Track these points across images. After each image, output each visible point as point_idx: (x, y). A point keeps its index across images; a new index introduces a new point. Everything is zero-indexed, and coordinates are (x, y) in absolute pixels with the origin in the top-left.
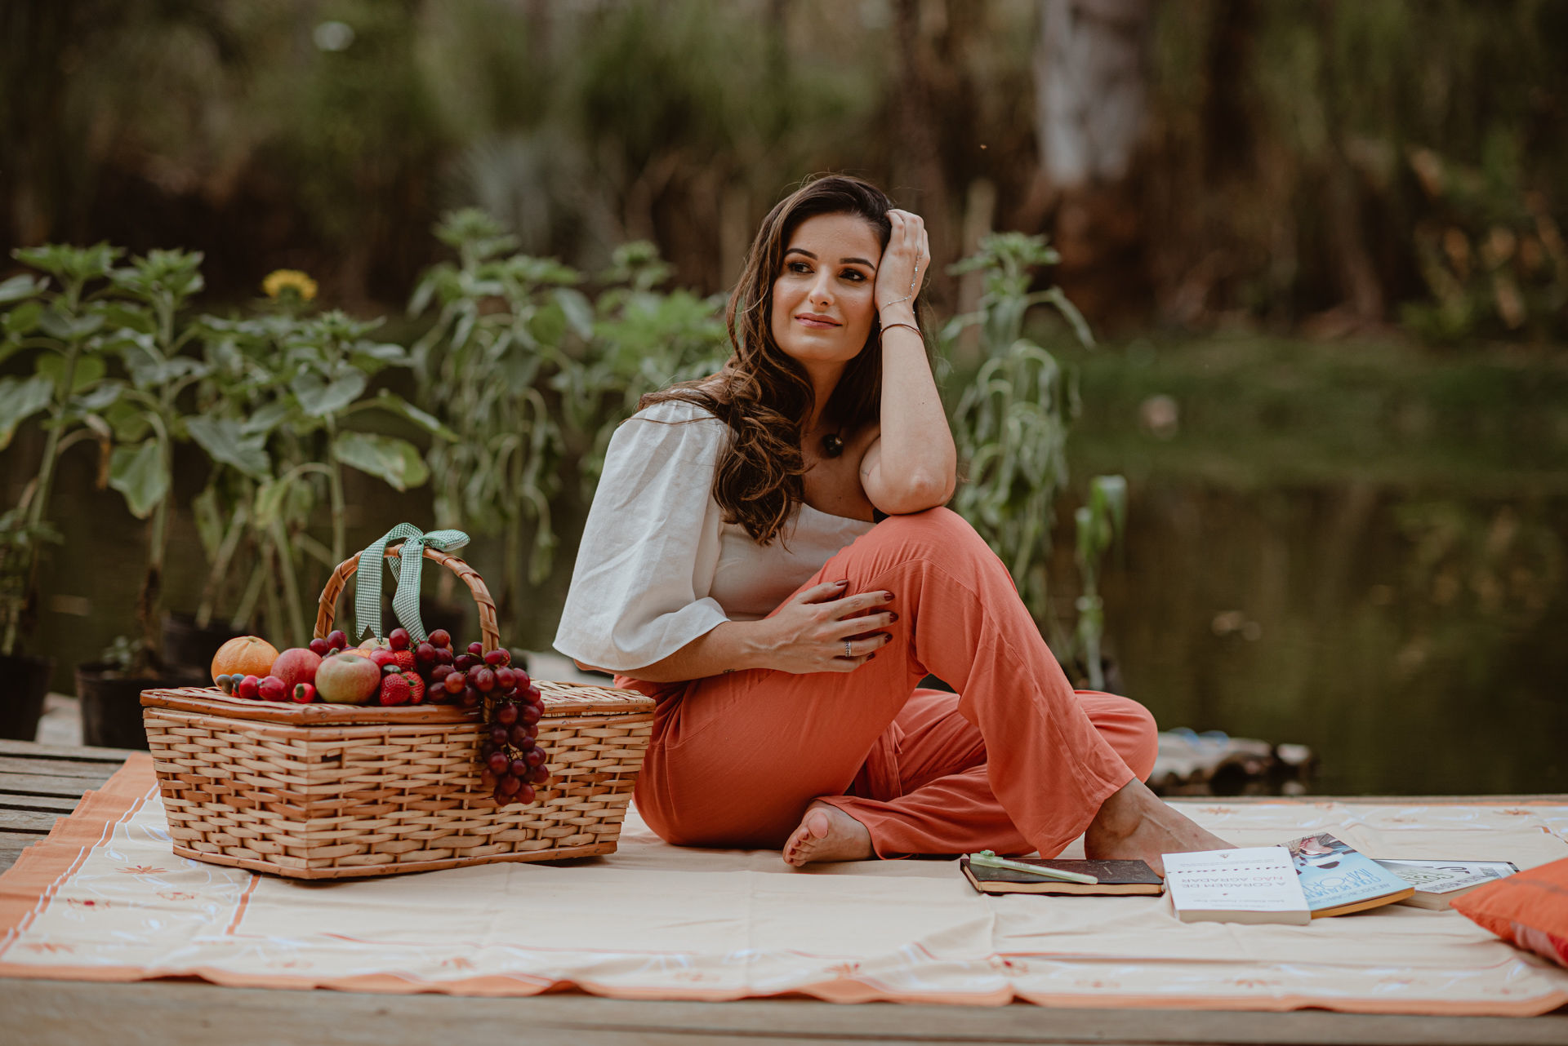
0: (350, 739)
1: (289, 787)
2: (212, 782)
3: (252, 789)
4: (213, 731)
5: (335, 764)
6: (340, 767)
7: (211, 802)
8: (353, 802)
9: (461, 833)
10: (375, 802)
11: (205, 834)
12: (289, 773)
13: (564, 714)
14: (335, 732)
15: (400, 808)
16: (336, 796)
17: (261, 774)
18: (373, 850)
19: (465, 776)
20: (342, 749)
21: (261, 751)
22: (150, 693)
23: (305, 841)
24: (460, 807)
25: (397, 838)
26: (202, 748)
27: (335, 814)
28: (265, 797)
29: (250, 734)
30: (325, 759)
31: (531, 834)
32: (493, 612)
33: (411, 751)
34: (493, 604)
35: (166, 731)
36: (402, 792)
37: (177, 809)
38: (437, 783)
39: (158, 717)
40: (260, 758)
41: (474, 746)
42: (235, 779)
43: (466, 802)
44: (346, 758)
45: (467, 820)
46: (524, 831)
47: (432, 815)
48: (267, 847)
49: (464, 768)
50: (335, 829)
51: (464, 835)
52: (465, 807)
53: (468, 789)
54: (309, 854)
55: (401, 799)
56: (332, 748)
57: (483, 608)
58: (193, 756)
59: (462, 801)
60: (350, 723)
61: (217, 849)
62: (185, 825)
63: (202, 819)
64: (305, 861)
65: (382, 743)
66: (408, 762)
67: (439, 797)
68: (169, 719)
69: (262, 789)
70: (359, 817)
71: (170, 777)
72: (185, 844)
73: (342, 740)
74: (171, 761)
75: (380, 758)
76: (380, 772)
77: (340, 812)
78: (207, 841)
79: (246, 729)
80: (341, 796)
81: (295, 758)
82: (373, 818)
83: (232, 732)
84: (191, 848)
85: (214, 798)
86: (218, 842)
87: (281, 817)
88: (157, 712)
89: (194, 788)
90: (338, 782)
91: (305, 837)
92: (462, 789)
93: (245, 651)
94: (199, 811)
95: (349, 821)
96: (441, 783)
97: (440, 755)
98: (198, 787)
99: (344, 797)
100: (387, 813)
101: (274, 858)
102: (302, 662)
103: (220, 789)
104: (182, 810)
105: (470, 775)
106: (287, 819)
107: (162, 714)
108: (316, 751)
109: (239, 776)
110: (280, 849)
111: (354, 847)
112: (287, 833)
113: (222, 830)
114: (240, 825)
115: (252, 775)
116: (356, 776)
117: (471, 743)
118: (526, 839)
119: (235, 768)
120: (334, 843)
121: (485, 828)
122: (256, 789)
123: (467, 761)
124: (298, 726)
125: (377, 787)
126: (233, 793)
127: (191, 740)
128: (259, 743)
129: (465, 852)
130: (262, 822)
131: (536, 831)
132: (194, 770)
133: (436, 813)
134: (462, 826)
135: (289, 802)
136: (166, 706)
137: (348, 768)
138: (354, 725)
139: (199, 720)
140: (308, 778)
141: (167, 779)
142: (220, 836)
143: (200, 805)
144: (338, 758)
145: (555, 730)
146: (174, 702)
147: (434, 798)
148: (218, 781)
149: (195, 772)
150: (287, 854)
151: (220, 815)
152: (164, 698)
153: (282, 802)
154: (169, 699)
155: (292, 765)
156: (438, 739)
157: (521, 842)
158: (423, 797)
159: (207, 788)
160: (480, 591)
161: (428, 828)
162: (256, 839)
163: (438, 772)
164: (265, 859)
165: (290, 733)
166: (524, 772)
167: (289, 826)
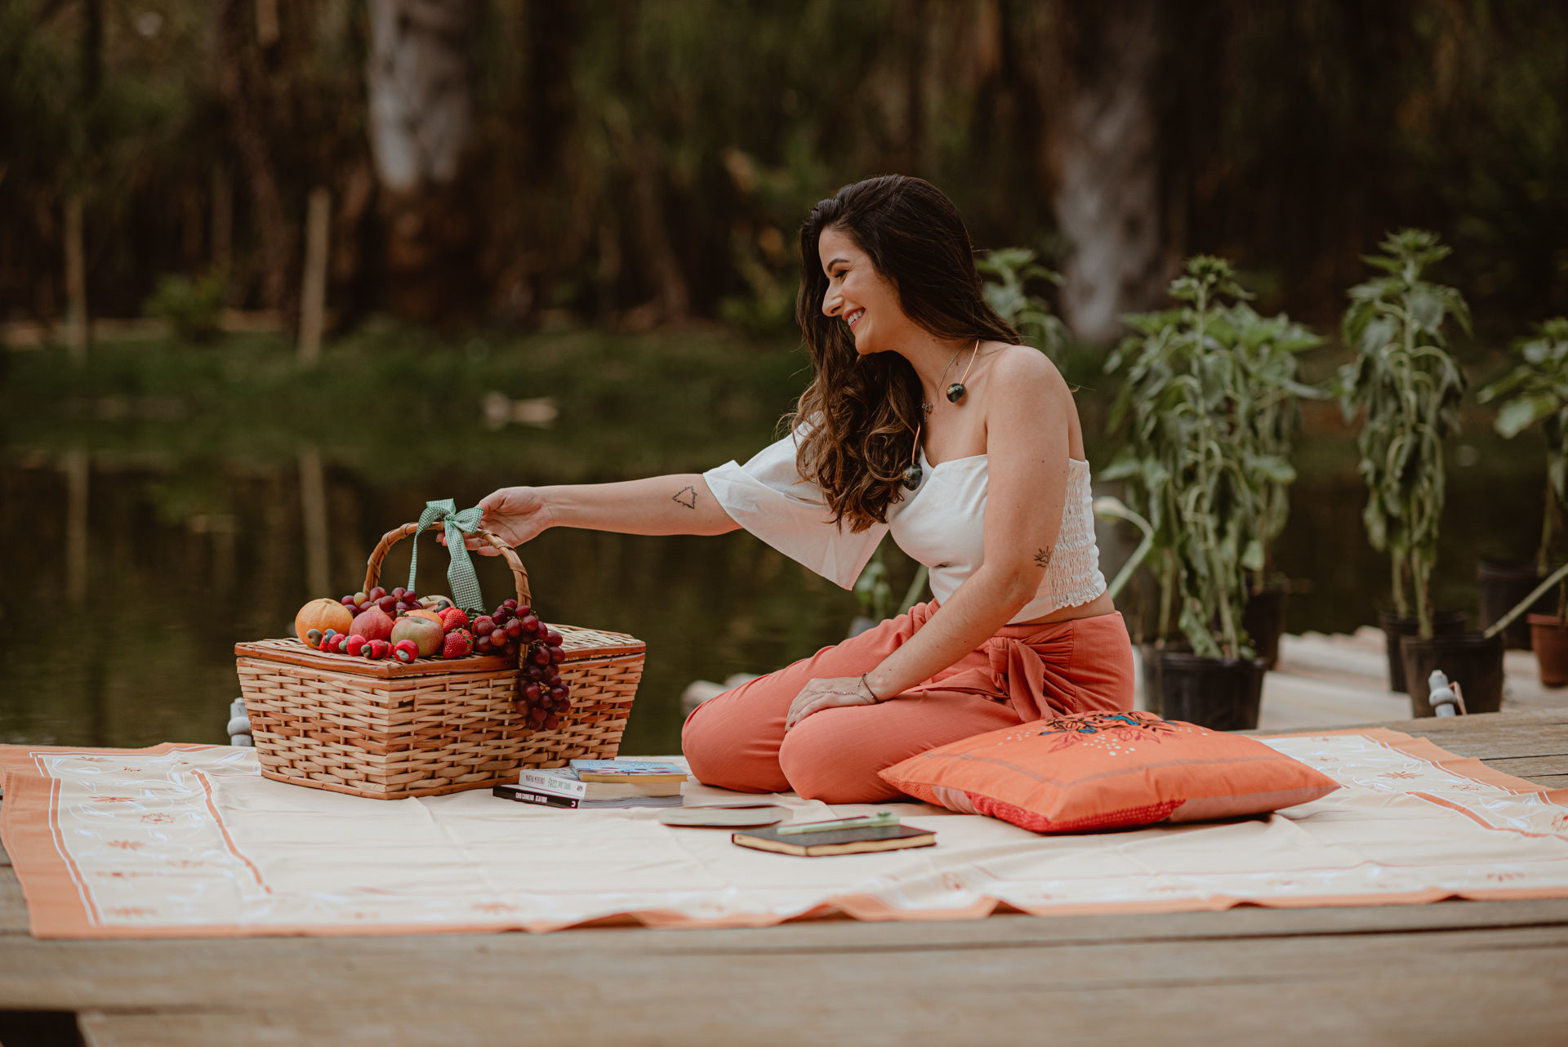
0: (421, 688)
1: (371, 727)
2: (301, 720)
3: (338, 727)
4: (302, 680)
5: (409, 708)
6: (412, 711)
7: (299, 736)
8: (422, 738)
9: (500, 758)
10: (438, 737)
11: (292, 761)
12: (372, 716)
13: (578, 658)
14: (410, 682)
15: (455, 741)
16: (408, 734)
17: (345, 716)
18: (437, 776)
19: (504, 712)
20: (414, 696)
21: (347, 697)
22: (244, 646)
23: (384, 771)
24: (499, 737)
25: (452, 765)
26: (292, 692)
27: (407, 748)
28: (348, 734)
29: (336, 683)
30: (402, 705)
31: (551, 756)
32: (526, 579)
33: (464, 695)
34: (525, 572)
35: (258, 678)
36: (457, 728)
37: (267, 740)
38: (483, 720)
39: (251, 666)
40: (345, 703)
41: (512, 689)
42: (322, 718)
43: (505, 733)
44: (416, 703)
45: (505, 748)
46: (546, 754)
47: (479, 745)
48: (349, 774)
49: (504, 706)
50: (407, 760)
51: (503, 760)
52: (504, 737)
53: (507, 723)
54: (387, 781)
55: (455, 734)
56: (406, 696)
57: (517, 575)
58: (283, 699)
59: (501, 733)
60: (421, 675)
61: (304, 774)
62: (274, 753)
63: (290, 749)
64: (384, 786)
65: (444, 690)
66: (462, 704)
67: (484, 731)
68: (261, 668)
69: (346, 728)
70: (424, 749)
71: (262, 715)
72: (274, 769)
73: (415, 689)
74: (262, 701)
75: (442, 702)
76: (442, 713)
77: (411, 747)
78: (293, 767)
79: (331, 680)
80: (413, 734)
81: (377, 704)
82: (437, 750)
83: (320, 681)
84: (278, 772)
85: (302, 733)
86: (305, 768)
87: (364, 751)
88: (249, 661)
89: (283, 724)
90: (410, 723)
91: (385, 767)
92: (502, 723)
93: (325, 612)
94: (287, 743)
95: (417, 754)
96: (487, 719)
97: (486, 697)
98: (287, 724)
99: (415, 734)
100: (446, 745)
101: (356, 783)
102: (378, 623)
103: (307, 726)
104: (271, 741)
105: (508, 711)
106: (369, 752)
107: (254, 663)
108: (395, 698)
109: (324, 716)
110: (362, 776)
111: (421, 774)
112: (368, 764)
113: (307, 759)
114: (325, 755)
115: (338, 716)
116: (424, 717)
117: (509, 685)
118: (548, 760)
119: (322, 710)
120: (406, 771)
121: (518, 754)
122: (341, 728)
123: (506, 701)
124: (382, 678)
125: (440, 725)
126: (320, 730)
127: (282, 686)
128: (345, 691)
129: (504, 774)
130: (346, 754)
131: (555, 753)
132: (284, 710)
133: (482, 744)
134: (500, 753)
135: (371, 739)
136: (260, 656)
137: (418, 711)
138: (425, 676)
139: (290, 670)
140: (389, 720)
141: (258, 716)
142: (306, 764)
143: (288, 738)
144: (411, 703)
145: (571, 671)
146: (266, 654)
147: (480, 732)
148: (305, 720)
149: (284, 712)
150: (367, 781)
151: (306, 747)
152: (257, 650)
153: (365, 739)
154: (262, 651)
155: (375, 710)
156: (485, 683)
157: (544, 762)
158: (472, 731)
159: (294, 725)
160: (515, 562)
161: (476, 756)
162: (340, 768)
163: (484, 710)
164: (347, 784)
165: (374, 684)
166: (550, 705)
167: (370, 758)
